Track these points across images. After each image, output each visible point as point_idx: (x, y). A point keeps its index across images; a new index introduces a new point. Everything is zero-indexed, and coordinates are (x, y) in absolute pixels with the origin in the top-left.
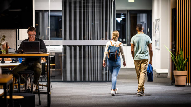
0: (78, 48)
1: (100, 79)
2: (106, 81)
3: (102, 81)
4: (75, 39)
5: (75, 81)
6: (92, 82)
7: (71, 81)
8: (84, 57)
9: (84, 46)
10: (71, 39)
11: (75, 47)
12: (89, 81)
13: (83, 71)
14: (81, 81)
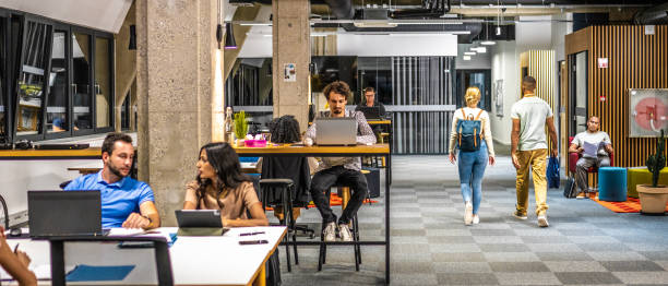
0: (411, 115)
1: (437, 150)
2: (444, 154)
3: (440, 154)
4: (407, 103)
5: (408, 153)
6: (427, 154)
7: (403, 154)
8: (418, 127)
9: (419, 113)
10: (402, 104)
11: (407, 113)
12: (424, 154)
13: (417, 142)
14: (414, 154)
